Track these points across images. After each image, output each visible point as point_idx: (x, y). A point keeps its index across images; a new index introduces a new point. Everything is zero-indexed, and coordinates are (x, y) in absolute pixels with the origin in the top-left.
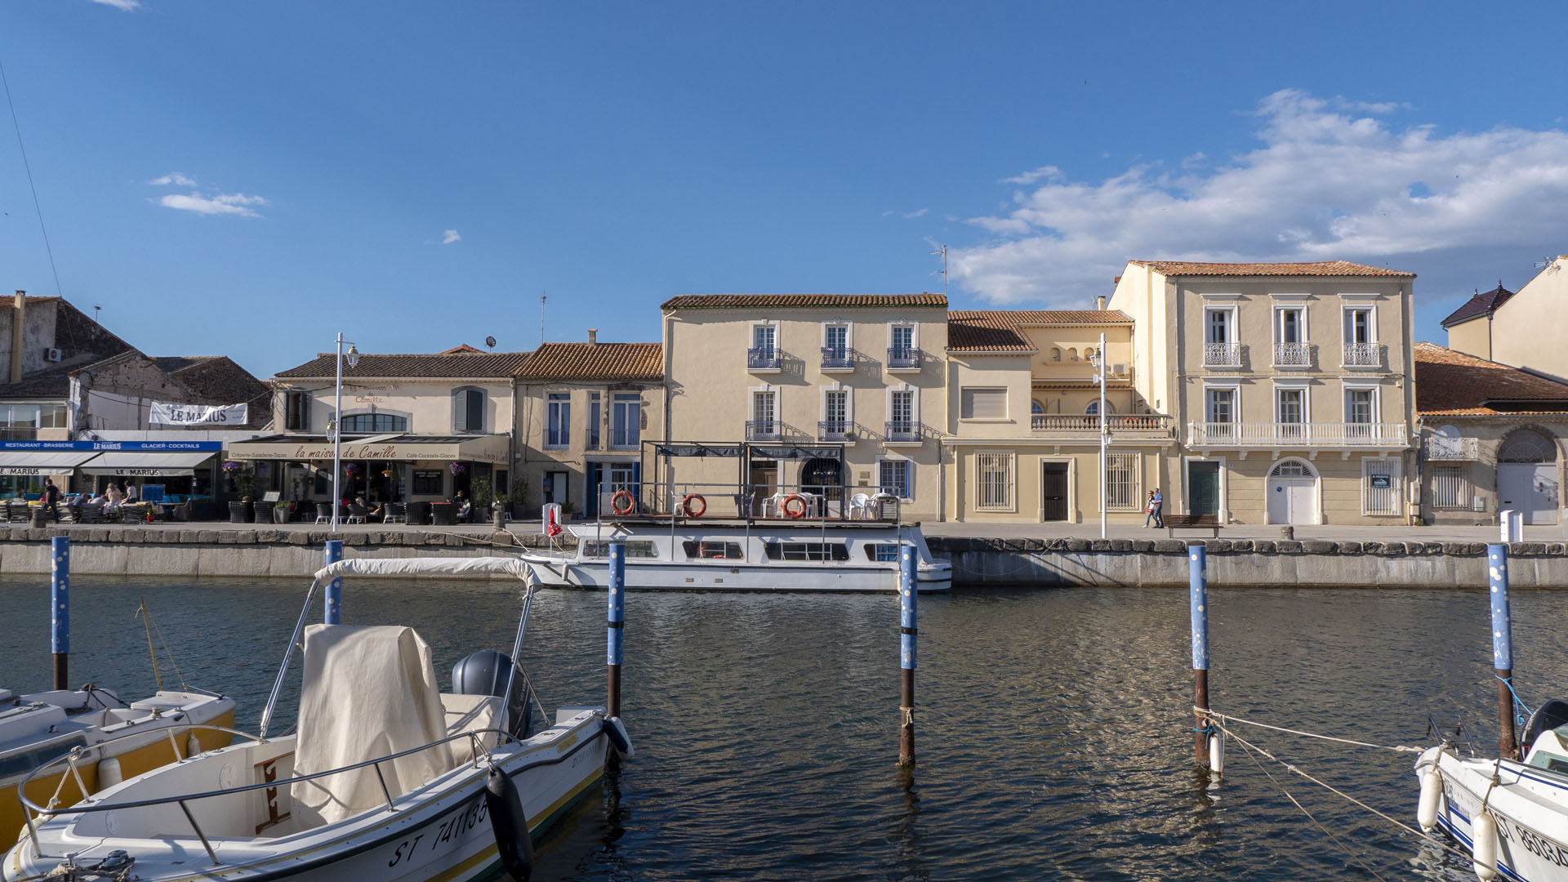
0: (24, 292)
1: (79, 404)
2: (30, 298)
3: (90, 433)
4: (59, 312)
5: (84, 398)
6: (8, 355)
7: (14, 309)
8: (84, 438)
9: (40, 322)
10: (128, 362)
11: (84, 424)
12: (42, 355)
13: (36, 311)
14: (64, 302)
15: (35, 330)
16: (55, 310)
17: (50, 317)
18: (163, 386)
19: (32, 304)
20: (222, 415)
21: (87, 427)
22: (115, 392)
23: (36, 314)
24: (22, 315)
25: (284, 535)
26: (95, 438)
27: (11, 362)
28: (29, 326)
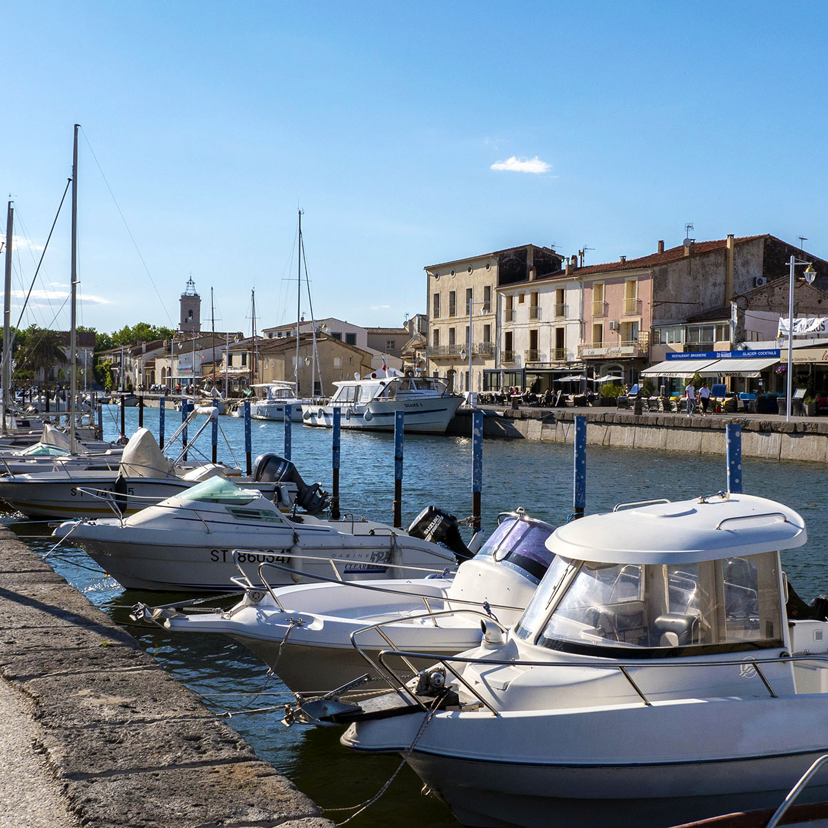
0: (733, 235)
1: (736, 322)
2: (739, 239)
3: (743, 344)
4: (766, 246)
5: (741, 317)
6: (723, 286)
7: (726, 249)
8: (740, 349)
9: (749, 257)
10: (783, 284)
11: (741, 338)
12: (752, 283)
13: (746, 249)
14: (771, 238)
15: (746, 264)
16: (762, 246)
17: (759, 251)
18: (820, 302)
19: (741, 244)
20: (822, 325)
21: (744, 340)
22: (770, 310)
23: (745, 251)
24: (731, 255)
25: (746, 423)
26: (746, 348)
27: (725, 290)
28: (739, 262)
